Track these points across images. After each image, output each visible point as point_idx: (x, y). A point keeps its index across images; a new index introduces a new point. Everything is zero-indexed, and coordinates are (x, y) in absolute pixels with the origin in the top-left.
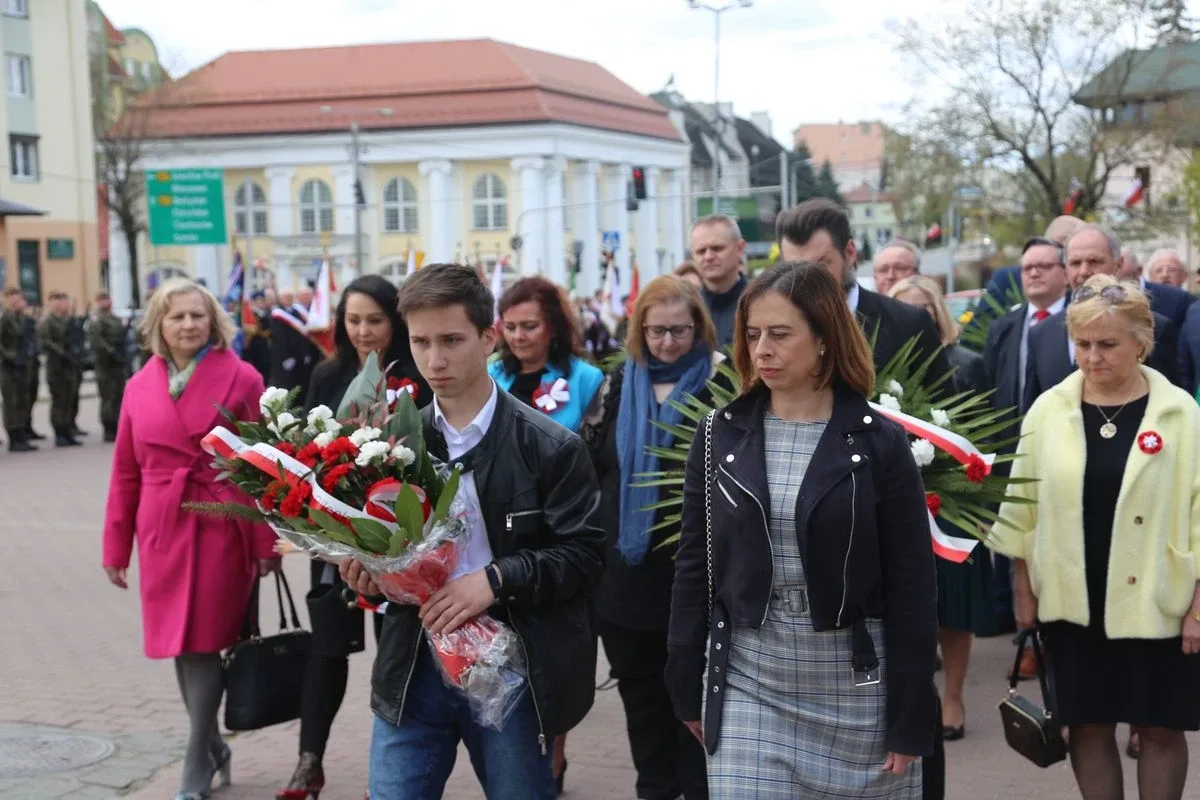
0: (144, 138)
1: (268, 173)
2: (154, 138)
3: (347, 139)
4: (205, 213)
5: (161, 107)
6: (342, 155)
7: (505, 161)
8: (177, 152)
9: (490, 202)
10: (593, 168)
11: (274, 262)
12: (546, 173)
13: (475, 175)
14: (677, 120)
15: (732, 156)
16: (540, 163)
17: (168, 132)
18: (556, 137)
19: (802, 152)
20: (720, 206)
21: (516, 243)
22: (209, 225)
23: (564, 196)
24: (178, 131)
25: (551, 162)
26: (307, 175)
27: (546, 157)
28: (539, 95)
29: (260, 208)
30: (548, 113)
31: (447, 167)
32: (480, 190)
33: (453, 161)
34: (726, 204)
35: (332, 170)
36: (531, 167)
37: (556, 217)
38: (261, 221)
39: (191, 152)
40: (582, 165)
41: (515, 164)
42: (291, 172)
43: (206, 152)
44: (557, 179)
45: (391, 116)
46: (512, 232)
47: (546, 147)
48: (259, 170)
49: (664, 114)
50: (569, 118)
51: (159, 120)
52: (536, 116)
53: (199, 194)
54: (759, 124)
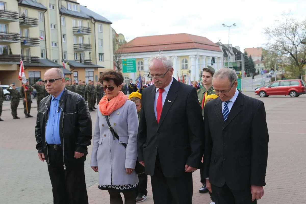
0: (121, 53)
1: (144, 59)
2: (124, 53)
4: (132, 67)
5: (125, 48)
7: (188, 56)
8: (128, 56)
9: (185, 64)
10: (205, 57)
11: (145, 76)
12: (196, 58)
13: (182, 59)
14: (221, 48)
15: (232, 55)
16: (194, 56)
17: (126, 52)
18: (197, 51)
19: (246, 53)
20: (229, 64)
21: (190, 72)
22: (133, 69)
23: (199, 62)
24: (128, 52)
25: (196, 56)
27: (195, 55)
28: (194, 44)
29: (142, 66)
30: (196, 47)
31: (177, 57)
32: (183, 62)
33: (178, 56)
34: (230, 64)
36: (193, 57)
37: (197, 67)
38: (142, 68)
39: (130, 56)
40: (203, 57)
41: (189, 57)
42: (148, 59)
43: (133, 56)
44: (198, 59)
45: (166, 48)
46: (189, 70)
47: (195, 53)
48: (142, 59)
49: (219, 47)
50: (199, 48)
51: (124, 50)
52: (194, 47)
53: (131, 63)
54: (237, 48)
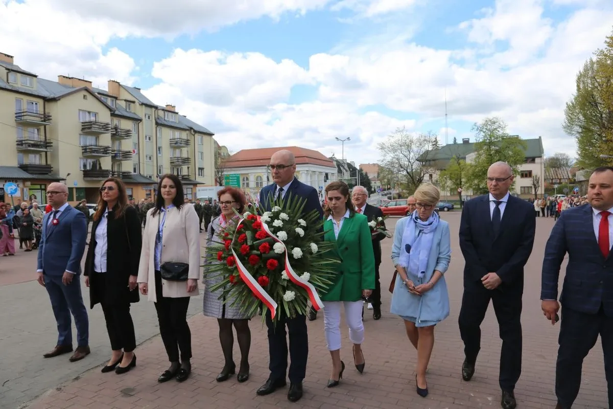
0: (224, 168)
1: (249, 175)
2: (227, 168)
3: (266, 167)
4: (236, 183)
5: (228, 162)
6: (265, 171)
8: (231, 171)
10: (317, 173)
12: (307, 174)
14: (335, 163)
15: (346, 171)
16: (306, 172)
17: (229, 167)
18: (309, 167)
19: (361, 170)
24: (232, 166)
26: (257, 175)
27: (307, 171)
28: (305, 158)
29: (248, 182)
30: (307, 162)
35: (263, 174)
36: (304, 173)
38: (248, 184)
39: (235, 170)
40: (315, 172)
41: (301, 172)
42: (253, 174)
43: (237, 170)
44: (309, 176)
47: (307, 169)
48: (248, 174)
49: (332, 162)
50: (311, 163)
51: (227, 164)
52: (305, 162)
53: (235, 179)
54: (351, 164)
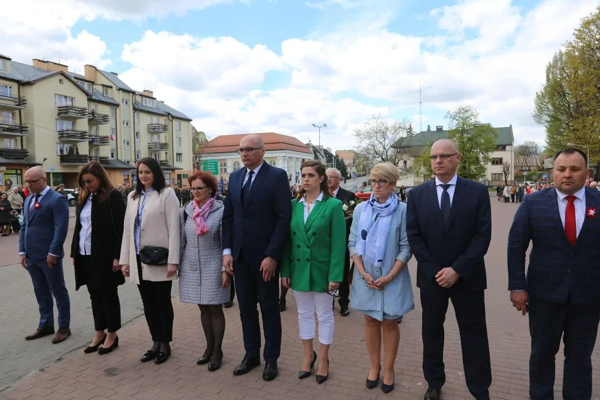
0: (202, 154)
1: (227, 160)
2: (204, 154)
4: (214, 168)
5: (206, 147)
7: (276, 157)
8: (209, 156)
10: (294, 159)
12: (284, 160)
14: (311, 149)
15: (323, 157)
16: (283, 158)
17: (207, 152)
18: (286, 152)
19: (337, 156)
22: (215, 171)
24: (209, 152)
26: (235, 160)
27: (284, 157)
28: (282, 144)
29: (225, 167)
30: (284, 148)
36: (281, 159)
38: (225, 170)
39: (212, 156)
40: (292, 158)
42: (232, 160)
43: (215, 156)
44: (286, 161)
47: (284, 155)
48: (225, 160)
49: (309, 148)
50: (289, 149)
51: (205, 150)
52: (282, 148)
53: (213, 165)
54: (328, 150)
